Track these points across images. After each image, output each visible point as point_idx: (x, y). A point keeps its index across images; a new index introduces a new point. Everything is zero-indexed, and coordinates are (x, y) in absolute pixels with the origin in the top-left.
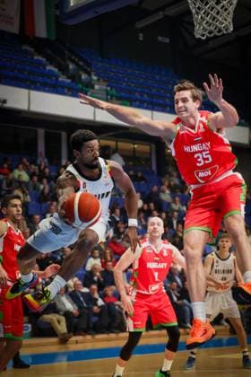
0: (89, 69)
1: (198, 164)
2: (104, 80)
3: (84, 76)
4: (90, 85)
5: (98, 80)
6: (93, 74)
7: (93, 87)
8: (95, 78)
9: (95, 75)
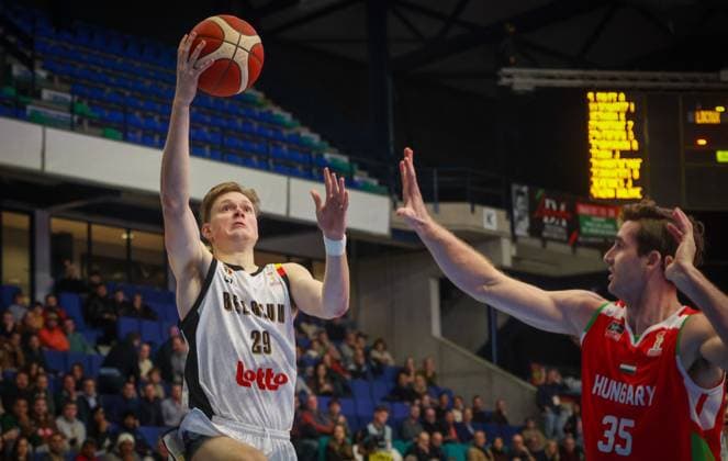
0: (29, 54)
1: (600, 443)
2: (62, 81)
3: (17, 70)
4: (30, 90)
5: (50, 78)
6: (38, 64)
7: (38, 95)
8: (42, 74)
9: (43, 68)
